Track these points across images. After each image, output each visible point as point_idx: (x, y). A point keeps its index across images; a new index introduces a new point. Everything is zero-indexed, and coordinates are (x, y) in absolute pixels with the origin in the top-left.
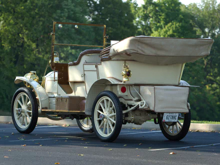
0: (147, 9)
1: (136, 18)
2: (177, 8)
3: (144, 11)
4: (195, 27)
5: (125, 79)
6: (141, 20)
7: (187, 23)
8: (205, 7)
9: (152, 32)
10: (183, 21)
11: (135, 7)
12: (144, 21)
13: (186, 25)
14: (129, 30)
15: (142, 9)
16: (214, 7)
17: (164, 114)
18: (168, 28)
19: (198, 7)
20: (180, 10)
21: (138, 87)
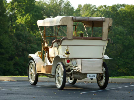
0: (13, 4)
1: (6, 10)
2: (33, 3)
3: (11, 5)
4: (44, 15)
5: (66, 56)
6: (10, 11)
7: (39, 13)
8: (50, 3)
9: (17, 19)
10: (37, 12)
11: (6, 3)
12: (11, 12)
13: (39, 14)
14: (3, 18)
15: (11, 4)
16: (56, 3)
17: (88, 74)
18: (27, 16)
19: (46, 3)
20: (35, 5)
21: (75, 60)
